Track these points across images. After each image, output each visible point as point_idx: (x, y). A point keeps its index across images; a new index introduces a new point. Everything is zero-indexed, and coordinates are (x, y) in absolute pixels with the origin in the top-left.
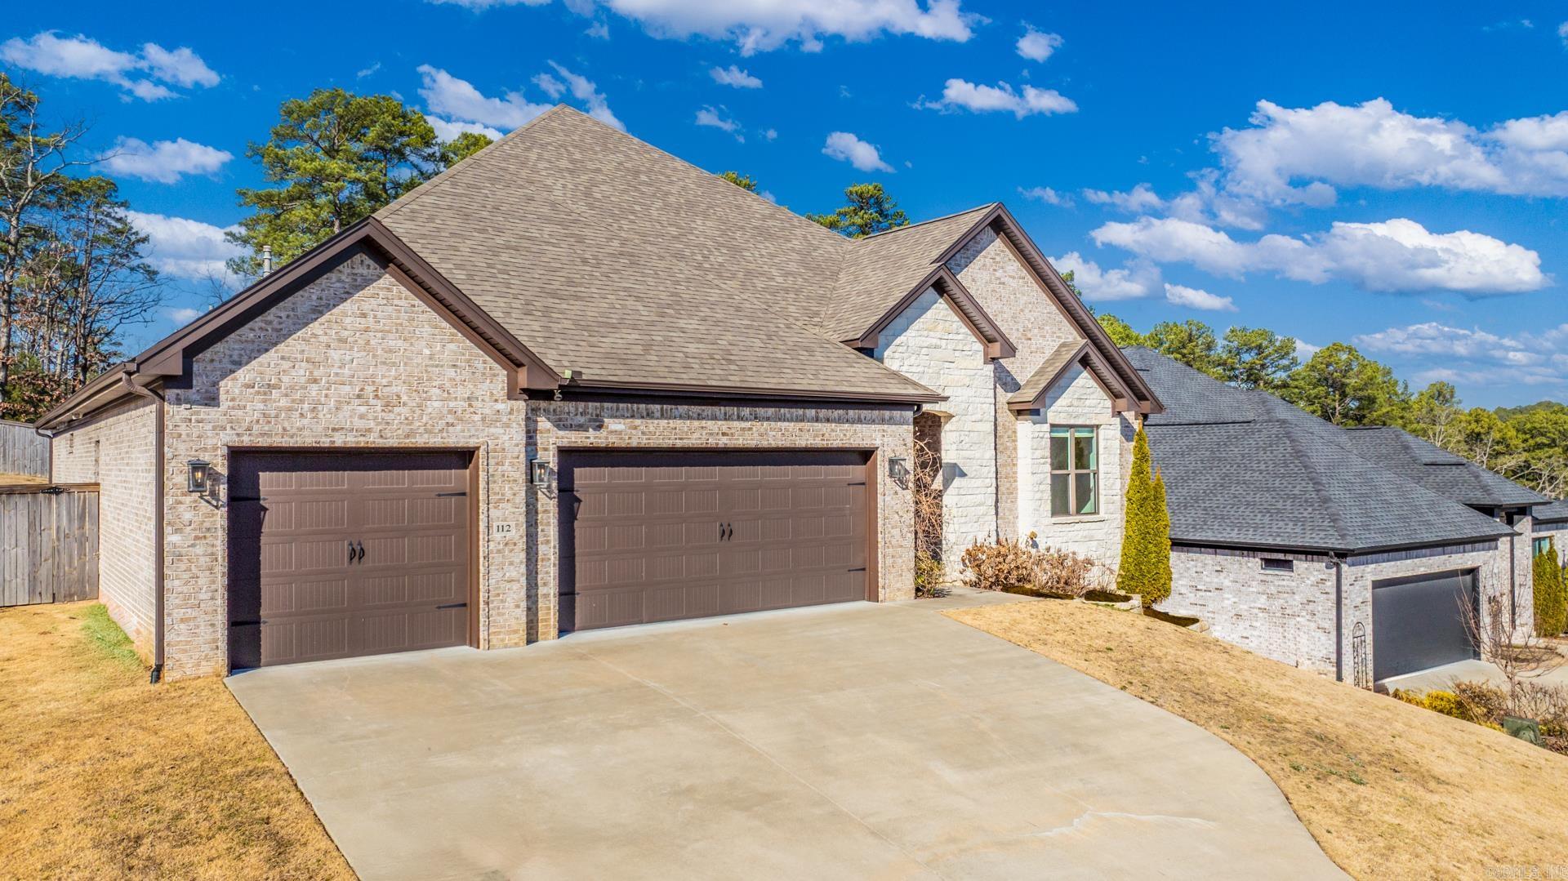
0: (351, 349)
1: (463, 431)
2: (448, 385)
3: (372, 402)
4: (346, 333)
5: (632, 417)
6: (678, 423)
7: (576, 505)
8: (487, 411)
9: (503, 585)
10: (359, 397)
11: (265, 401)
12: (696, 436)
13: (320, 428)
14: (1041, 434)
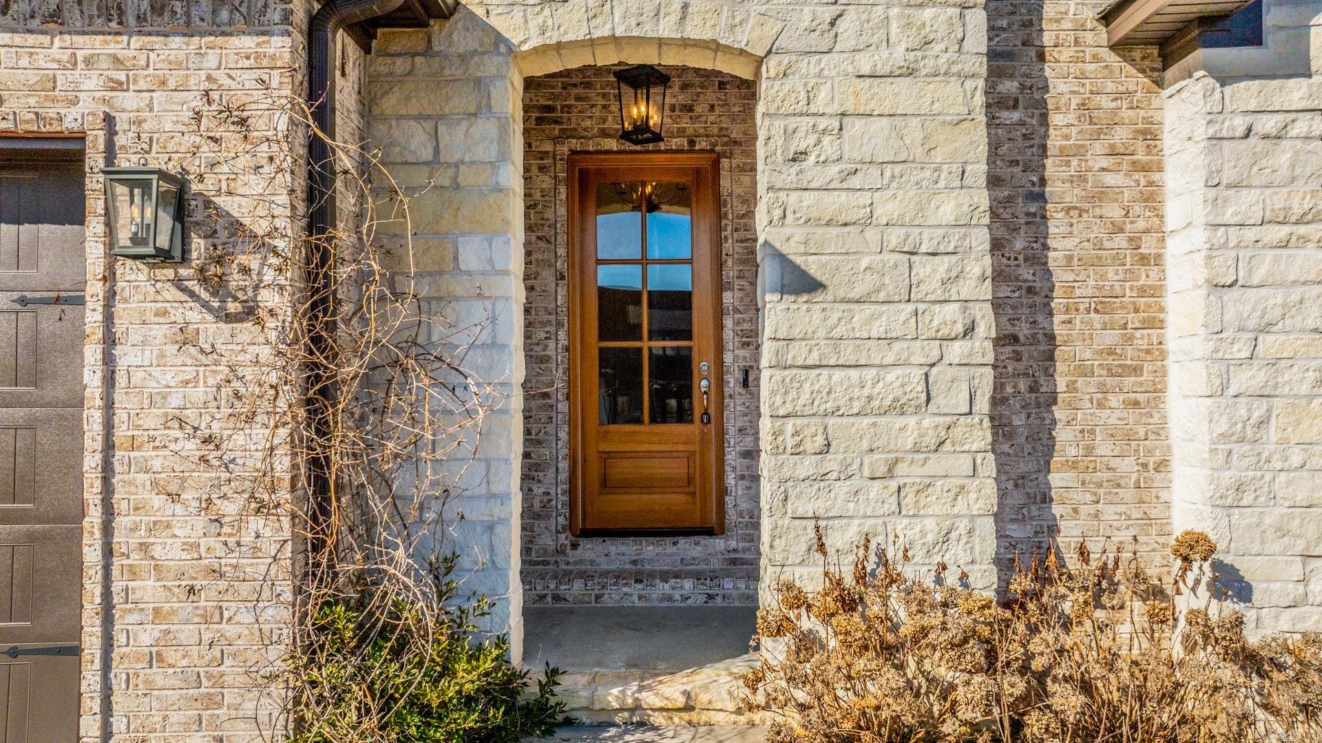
14: (1269, 124)
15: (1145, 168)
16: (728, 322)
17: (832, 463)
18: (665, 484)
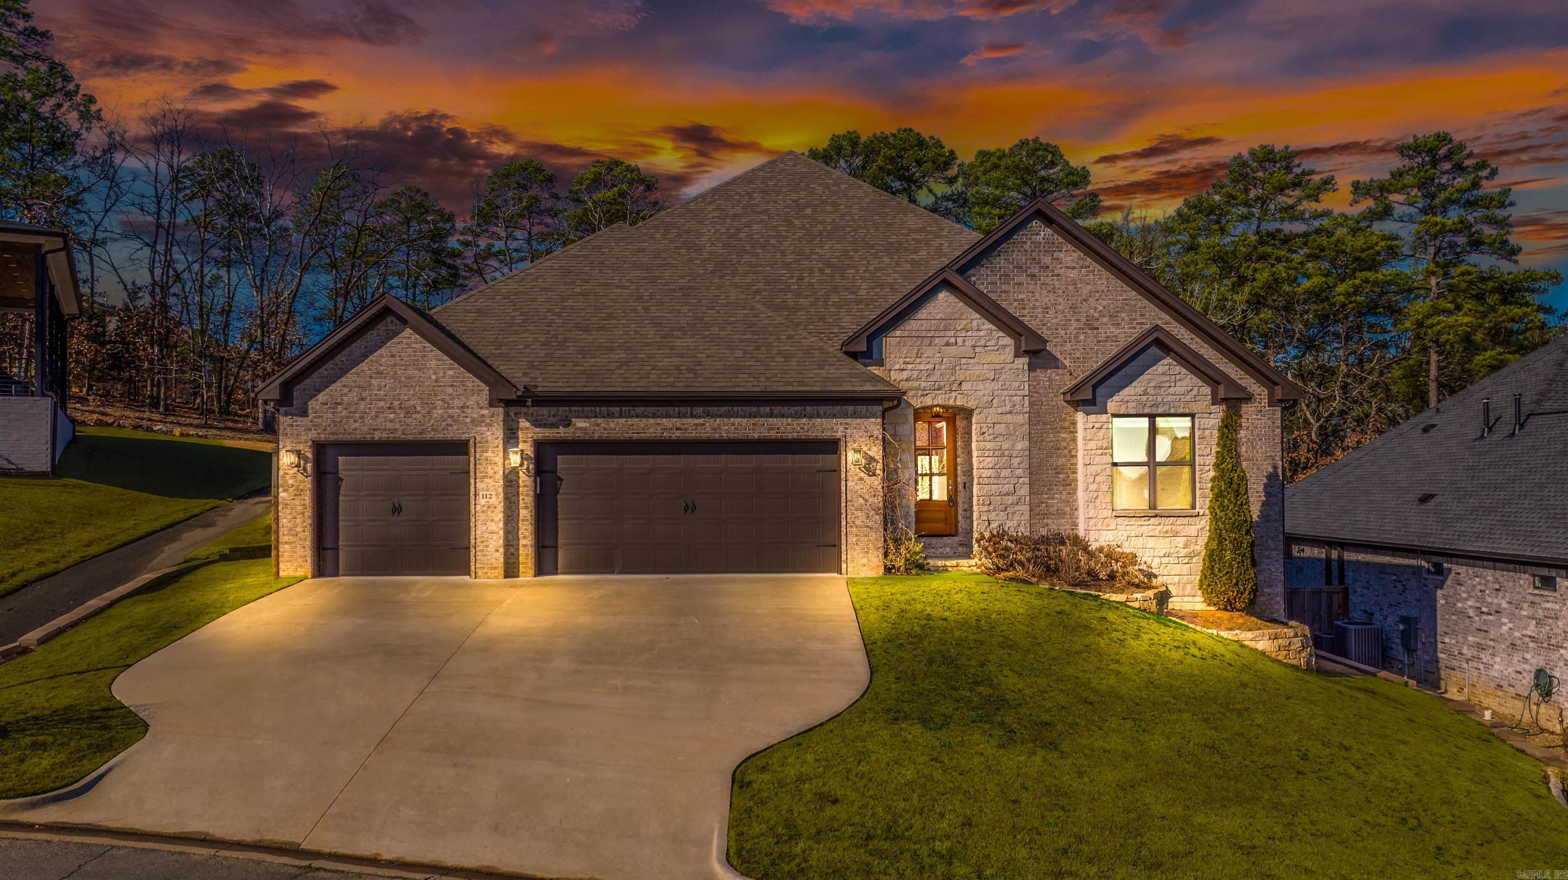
0: (385, 378)
1: (458, 429)
2: (447, 398)
3: (398, 411)
4: (382, 368)
5: (595, 417)
6: (636, 420)
7: (559, 482)
8: (475, 416)
9: (486, 535)
10: (389, 408)
11: (333, 413)
12: (651, 430)
13: (366, 429)
14: (1098, 425)
15: (1073, 432)
16: (959, 468)
17: (991, 507)
18: (937, 521)
